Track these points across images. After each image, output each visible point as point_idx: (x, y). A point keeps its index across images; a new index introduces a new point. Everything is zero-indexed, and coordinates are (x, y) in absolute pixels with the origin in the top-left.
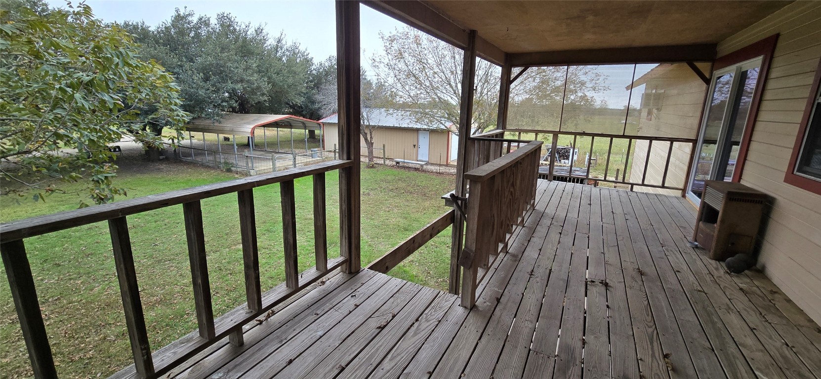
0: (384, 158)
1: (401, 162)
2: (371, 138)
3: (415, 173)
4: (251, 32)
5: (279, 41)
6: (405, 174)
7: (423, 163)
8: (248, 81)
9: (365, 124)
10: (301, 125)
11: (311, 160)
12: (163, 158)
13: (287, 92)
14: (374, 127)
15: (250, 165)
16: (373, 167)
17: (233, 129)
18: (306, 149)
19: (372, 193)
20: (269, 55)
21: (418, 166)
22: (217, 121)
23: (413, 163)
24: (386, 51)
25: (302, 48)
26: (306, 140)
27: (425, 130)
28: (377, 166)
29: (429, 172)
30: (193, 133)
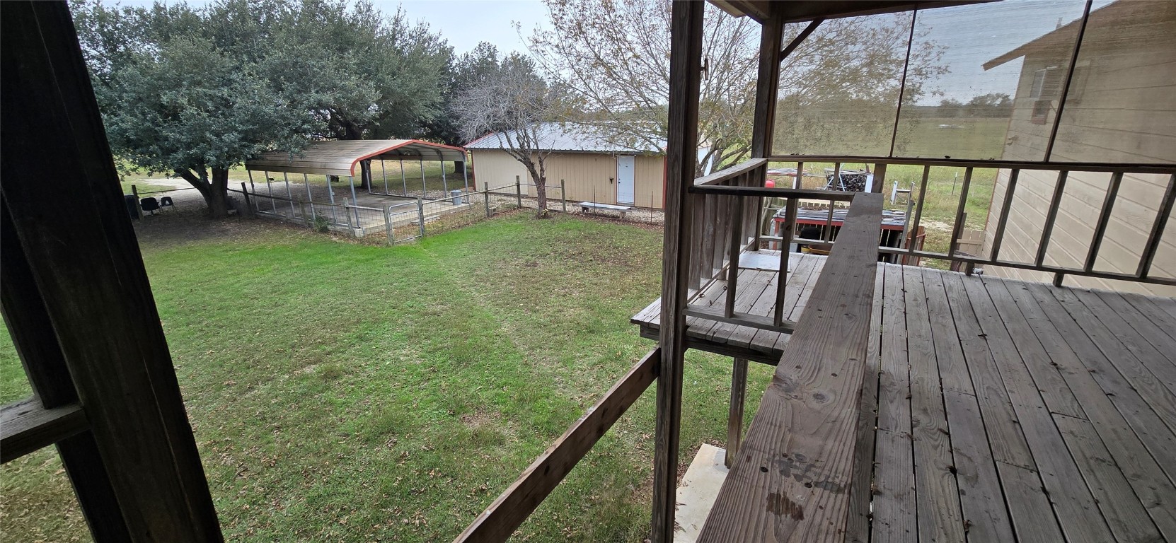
0: (564, 201)
1: (591, 206)
2: (542, 170)
3: (612, 225)
4: (349, 11)
5: (397, 21)
6: (596, 226)
7: (625, 208)
8: (343, 88)
9: (531, 148)
10: (436, 154)
11: (452, 208)
12: (233, 213)
13: (411, 103)
14: (545, 152)
15: (354, 220)
16: (546, 216)
17: (325, 166)
18: (443, 189)
19: (540, 261)
20: (380, 46)
21: (615, 213)
22: (297, 154)
23: (610, 209)
24: (556, 24)
25: (432, 31)
26: (444, 176)
27: (626, 154)
28: (553, 214)
29: (634, 222)
30: (271, 174)
